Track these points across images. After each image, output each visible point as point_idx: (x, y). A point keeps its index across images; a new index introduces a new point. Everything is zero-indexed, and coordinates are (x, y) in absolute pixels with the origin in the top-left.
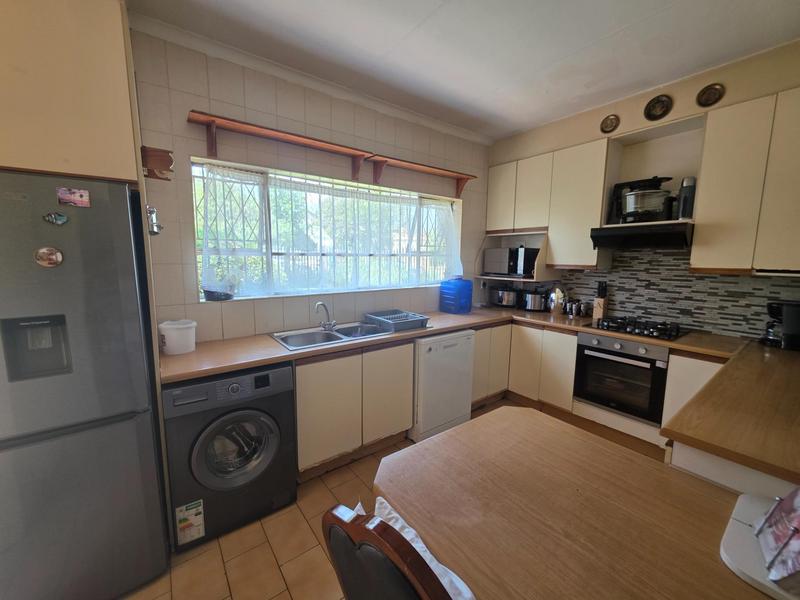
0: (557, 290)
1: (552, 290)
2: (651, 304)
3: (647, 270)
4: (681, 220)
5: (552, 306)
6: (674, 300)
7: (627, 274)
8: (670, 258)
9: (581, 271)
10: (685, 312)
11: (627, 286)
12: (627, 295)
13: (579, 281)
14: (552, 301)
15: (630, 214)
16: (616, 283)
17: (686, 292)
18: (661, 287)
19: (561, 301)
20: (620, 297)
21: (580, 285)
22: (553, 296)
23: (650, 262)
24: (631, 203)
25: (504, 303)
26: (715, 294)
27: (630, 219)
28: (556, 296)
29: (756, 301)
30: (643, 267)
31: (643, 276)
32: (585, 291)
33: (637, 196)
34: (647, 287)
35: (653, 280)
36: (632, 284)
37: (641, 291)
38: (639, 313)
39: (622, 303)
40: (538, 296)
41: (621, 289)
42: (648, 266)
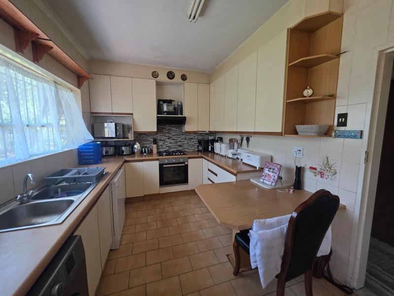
0: (137, 143)
1: (135, 144)
2: (171, 145)
3: (168, 133)
4: (179, 116)
5: (136, 150)
6: (177, 142)
7: (162, 134)
8: (174, 128)
9: (145, 134)
10: (180, 146)
11: (163, 139)
12: (163, 142)
13: (144, 139)
14: (135, 148)
15: (166, 112)
16: (159, 138)
17: (179, 139)
18: (173, 138)
19: (139, 148)
20: (161, 143)
21: (145, 140)
22: (136, 146)
23: (169, 130)
24: (165, 108)
25: (109, 154)
26: (186, 139)
27: (165, 114)
28: (137, 146)
29: (195, 140)
30: (167, 131)
31: (167, 135)
32: (147, 142)
33: (167, 105)
34: (169, 139)
35: (171, 136)
36: (164, 138)
37: (167, 140)
38: (167, 148)
39: (162, 145)
40: (128, 147)
41: (160, 140)
42: (168, 131)
